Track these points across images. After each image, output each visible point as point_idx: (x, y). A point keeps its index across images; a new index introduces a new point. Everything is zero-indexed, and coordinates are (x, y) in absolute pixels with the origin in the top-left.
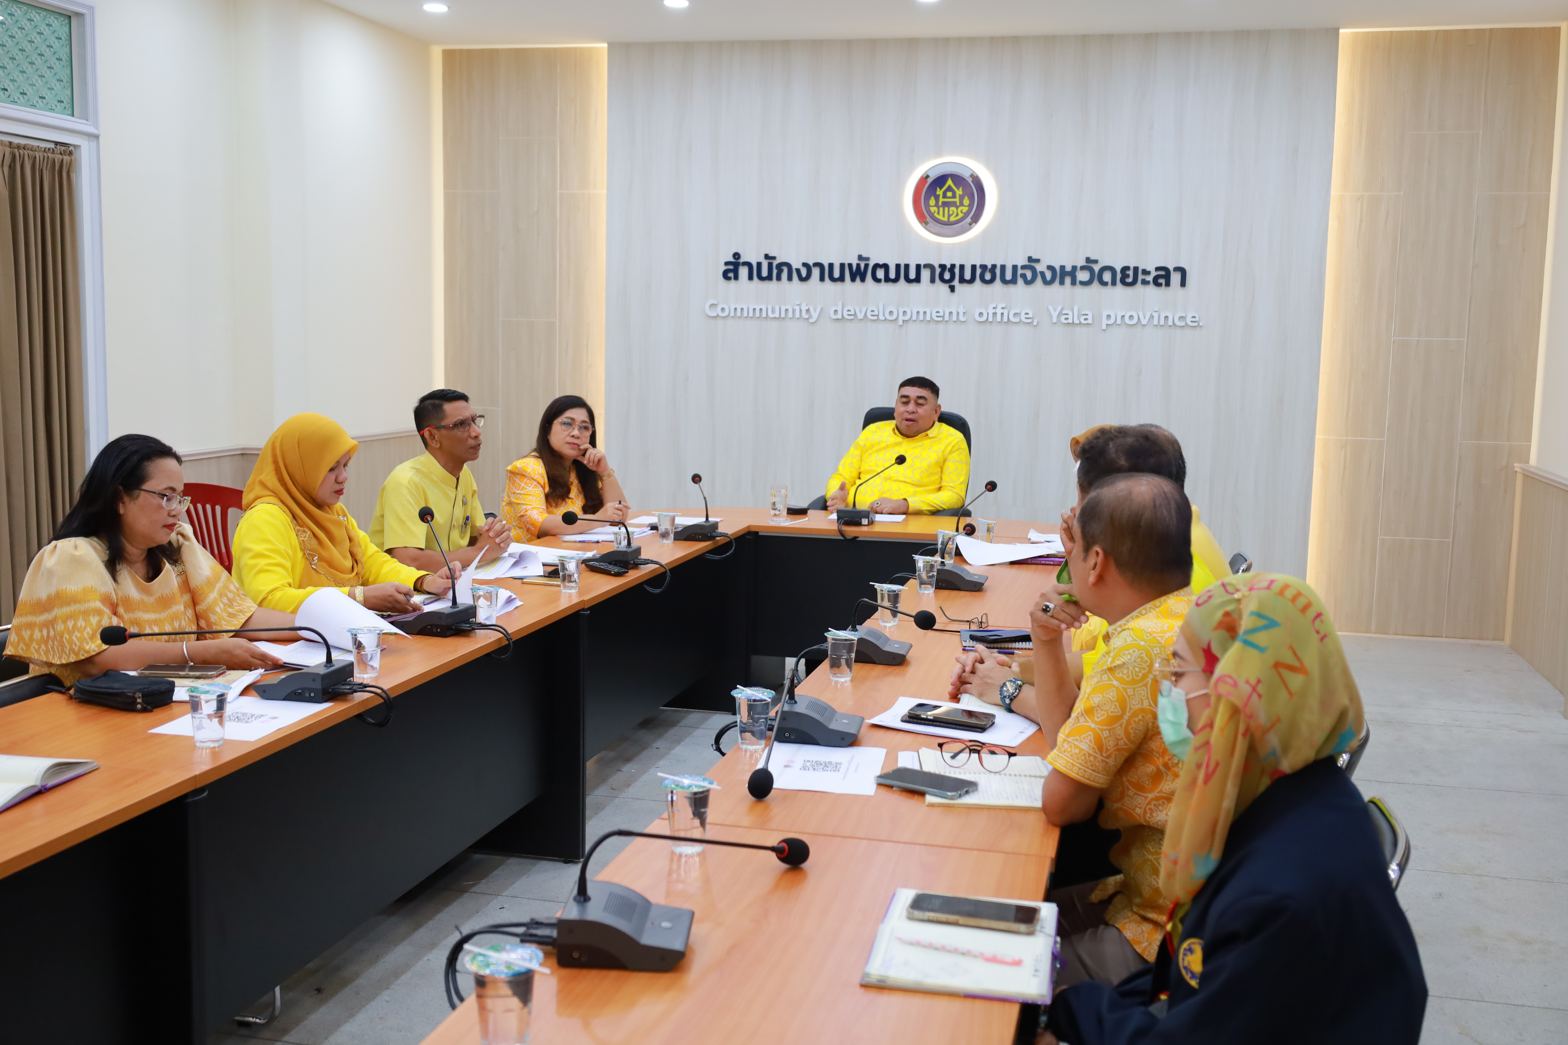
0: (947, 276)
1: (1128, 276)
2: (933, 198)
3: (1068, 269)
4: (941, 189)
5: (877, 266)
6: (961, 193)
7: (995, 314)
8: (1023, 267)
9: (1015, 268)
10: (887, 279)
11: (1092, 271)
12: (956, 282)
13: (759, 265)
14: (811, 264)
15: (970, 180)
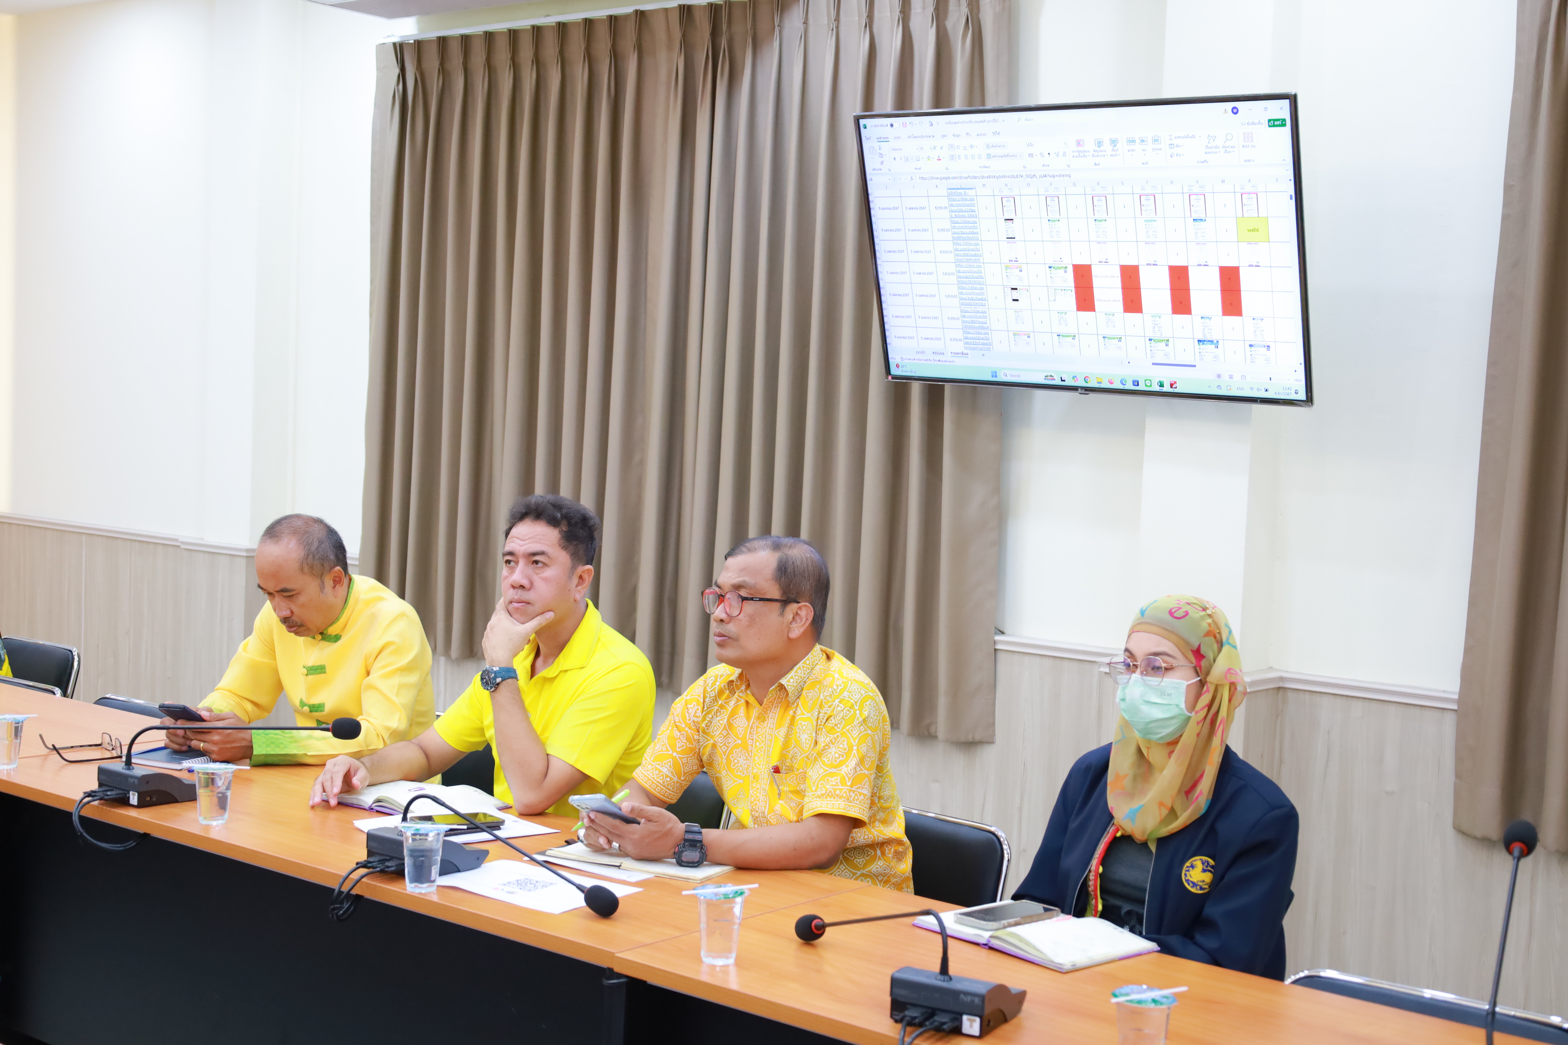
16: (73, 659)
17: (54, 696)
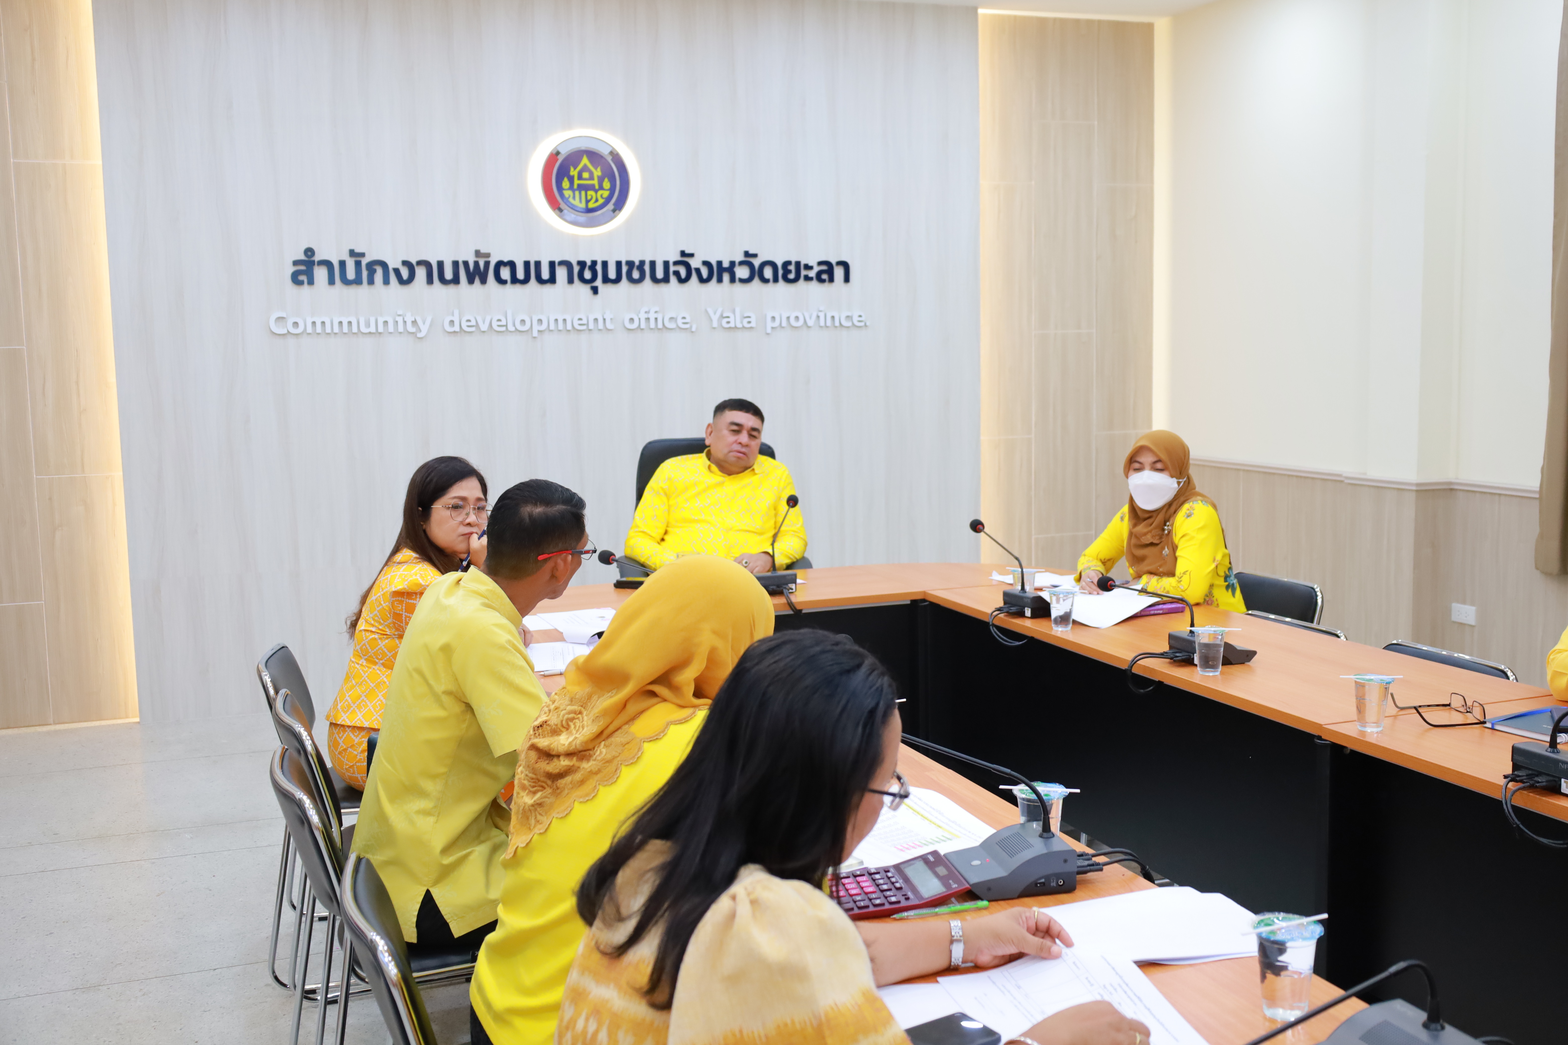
0: (588, 275)
1: (790, 271)
2: (566, 179)
3: (726, 264)
4: (575, 169)
5: (500, 264)
6: (600, 174)
7: (648, 319)
8: (676, 263)
9: (666, 264)
10: (514, 280)
11: (751, 265)
12: (599, 282)
13: (342, 264)
14: (414, 263)
15: (609, 159)
16: (1317, 596)
17: (1339, 639)
